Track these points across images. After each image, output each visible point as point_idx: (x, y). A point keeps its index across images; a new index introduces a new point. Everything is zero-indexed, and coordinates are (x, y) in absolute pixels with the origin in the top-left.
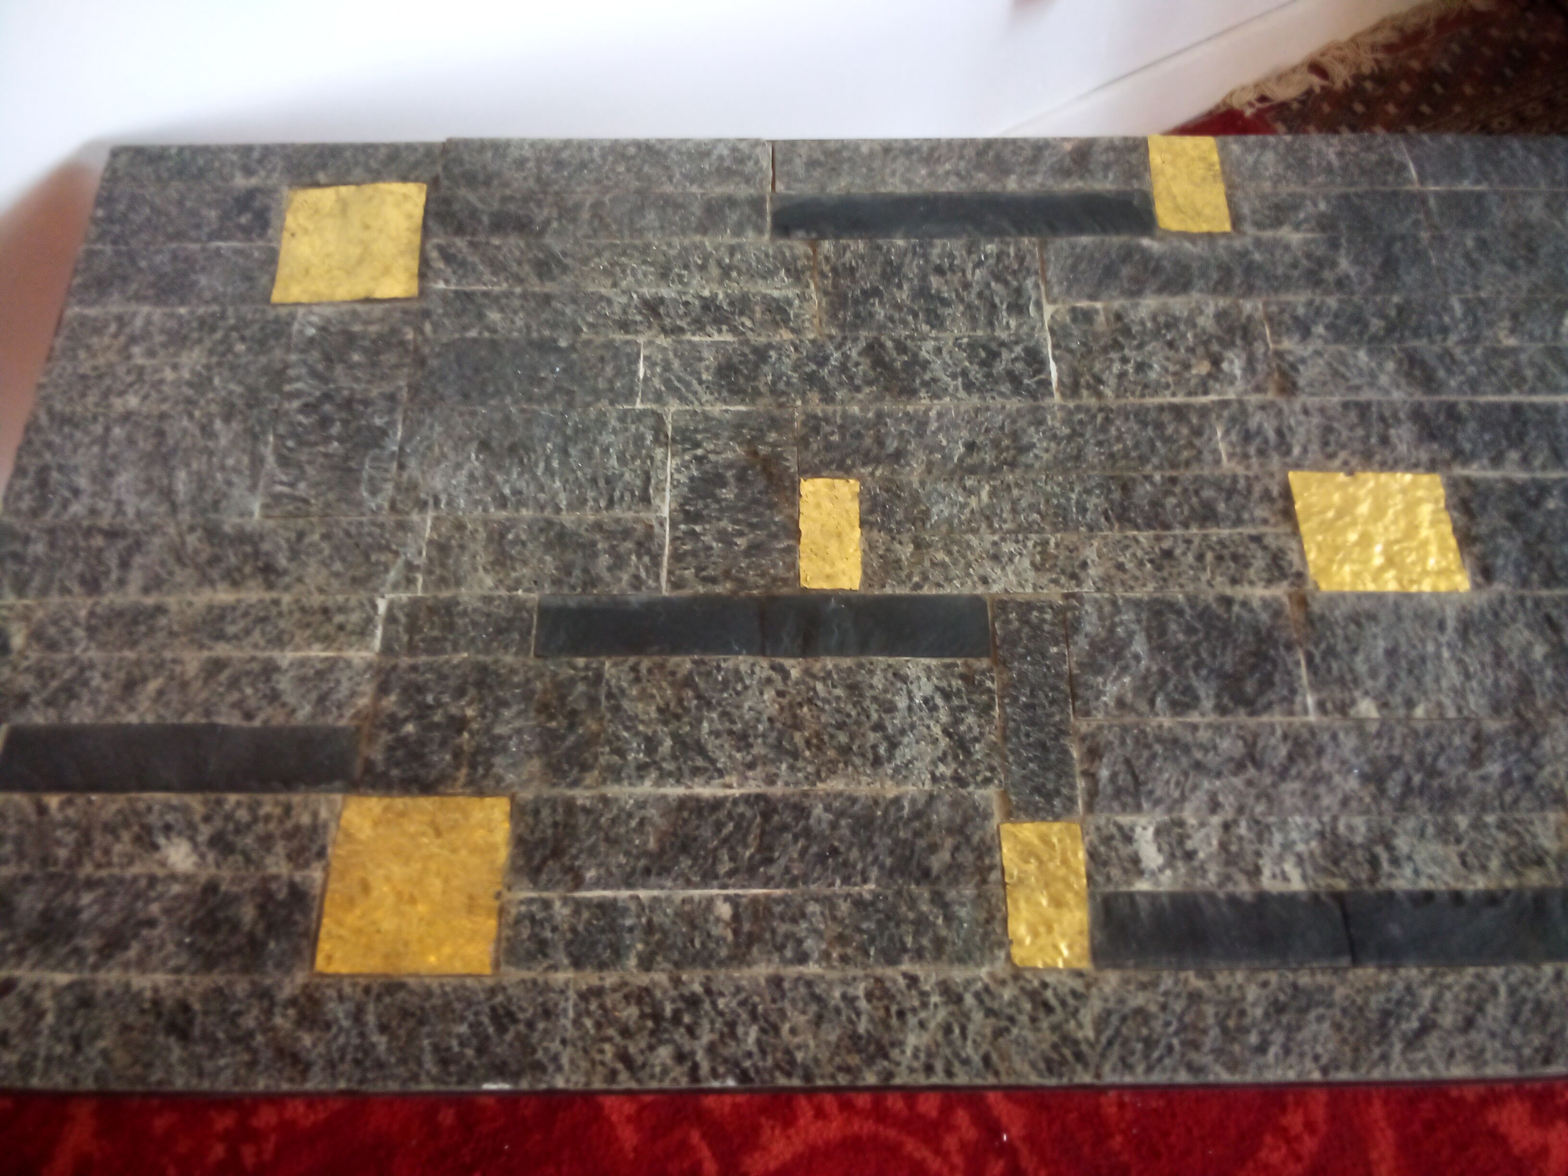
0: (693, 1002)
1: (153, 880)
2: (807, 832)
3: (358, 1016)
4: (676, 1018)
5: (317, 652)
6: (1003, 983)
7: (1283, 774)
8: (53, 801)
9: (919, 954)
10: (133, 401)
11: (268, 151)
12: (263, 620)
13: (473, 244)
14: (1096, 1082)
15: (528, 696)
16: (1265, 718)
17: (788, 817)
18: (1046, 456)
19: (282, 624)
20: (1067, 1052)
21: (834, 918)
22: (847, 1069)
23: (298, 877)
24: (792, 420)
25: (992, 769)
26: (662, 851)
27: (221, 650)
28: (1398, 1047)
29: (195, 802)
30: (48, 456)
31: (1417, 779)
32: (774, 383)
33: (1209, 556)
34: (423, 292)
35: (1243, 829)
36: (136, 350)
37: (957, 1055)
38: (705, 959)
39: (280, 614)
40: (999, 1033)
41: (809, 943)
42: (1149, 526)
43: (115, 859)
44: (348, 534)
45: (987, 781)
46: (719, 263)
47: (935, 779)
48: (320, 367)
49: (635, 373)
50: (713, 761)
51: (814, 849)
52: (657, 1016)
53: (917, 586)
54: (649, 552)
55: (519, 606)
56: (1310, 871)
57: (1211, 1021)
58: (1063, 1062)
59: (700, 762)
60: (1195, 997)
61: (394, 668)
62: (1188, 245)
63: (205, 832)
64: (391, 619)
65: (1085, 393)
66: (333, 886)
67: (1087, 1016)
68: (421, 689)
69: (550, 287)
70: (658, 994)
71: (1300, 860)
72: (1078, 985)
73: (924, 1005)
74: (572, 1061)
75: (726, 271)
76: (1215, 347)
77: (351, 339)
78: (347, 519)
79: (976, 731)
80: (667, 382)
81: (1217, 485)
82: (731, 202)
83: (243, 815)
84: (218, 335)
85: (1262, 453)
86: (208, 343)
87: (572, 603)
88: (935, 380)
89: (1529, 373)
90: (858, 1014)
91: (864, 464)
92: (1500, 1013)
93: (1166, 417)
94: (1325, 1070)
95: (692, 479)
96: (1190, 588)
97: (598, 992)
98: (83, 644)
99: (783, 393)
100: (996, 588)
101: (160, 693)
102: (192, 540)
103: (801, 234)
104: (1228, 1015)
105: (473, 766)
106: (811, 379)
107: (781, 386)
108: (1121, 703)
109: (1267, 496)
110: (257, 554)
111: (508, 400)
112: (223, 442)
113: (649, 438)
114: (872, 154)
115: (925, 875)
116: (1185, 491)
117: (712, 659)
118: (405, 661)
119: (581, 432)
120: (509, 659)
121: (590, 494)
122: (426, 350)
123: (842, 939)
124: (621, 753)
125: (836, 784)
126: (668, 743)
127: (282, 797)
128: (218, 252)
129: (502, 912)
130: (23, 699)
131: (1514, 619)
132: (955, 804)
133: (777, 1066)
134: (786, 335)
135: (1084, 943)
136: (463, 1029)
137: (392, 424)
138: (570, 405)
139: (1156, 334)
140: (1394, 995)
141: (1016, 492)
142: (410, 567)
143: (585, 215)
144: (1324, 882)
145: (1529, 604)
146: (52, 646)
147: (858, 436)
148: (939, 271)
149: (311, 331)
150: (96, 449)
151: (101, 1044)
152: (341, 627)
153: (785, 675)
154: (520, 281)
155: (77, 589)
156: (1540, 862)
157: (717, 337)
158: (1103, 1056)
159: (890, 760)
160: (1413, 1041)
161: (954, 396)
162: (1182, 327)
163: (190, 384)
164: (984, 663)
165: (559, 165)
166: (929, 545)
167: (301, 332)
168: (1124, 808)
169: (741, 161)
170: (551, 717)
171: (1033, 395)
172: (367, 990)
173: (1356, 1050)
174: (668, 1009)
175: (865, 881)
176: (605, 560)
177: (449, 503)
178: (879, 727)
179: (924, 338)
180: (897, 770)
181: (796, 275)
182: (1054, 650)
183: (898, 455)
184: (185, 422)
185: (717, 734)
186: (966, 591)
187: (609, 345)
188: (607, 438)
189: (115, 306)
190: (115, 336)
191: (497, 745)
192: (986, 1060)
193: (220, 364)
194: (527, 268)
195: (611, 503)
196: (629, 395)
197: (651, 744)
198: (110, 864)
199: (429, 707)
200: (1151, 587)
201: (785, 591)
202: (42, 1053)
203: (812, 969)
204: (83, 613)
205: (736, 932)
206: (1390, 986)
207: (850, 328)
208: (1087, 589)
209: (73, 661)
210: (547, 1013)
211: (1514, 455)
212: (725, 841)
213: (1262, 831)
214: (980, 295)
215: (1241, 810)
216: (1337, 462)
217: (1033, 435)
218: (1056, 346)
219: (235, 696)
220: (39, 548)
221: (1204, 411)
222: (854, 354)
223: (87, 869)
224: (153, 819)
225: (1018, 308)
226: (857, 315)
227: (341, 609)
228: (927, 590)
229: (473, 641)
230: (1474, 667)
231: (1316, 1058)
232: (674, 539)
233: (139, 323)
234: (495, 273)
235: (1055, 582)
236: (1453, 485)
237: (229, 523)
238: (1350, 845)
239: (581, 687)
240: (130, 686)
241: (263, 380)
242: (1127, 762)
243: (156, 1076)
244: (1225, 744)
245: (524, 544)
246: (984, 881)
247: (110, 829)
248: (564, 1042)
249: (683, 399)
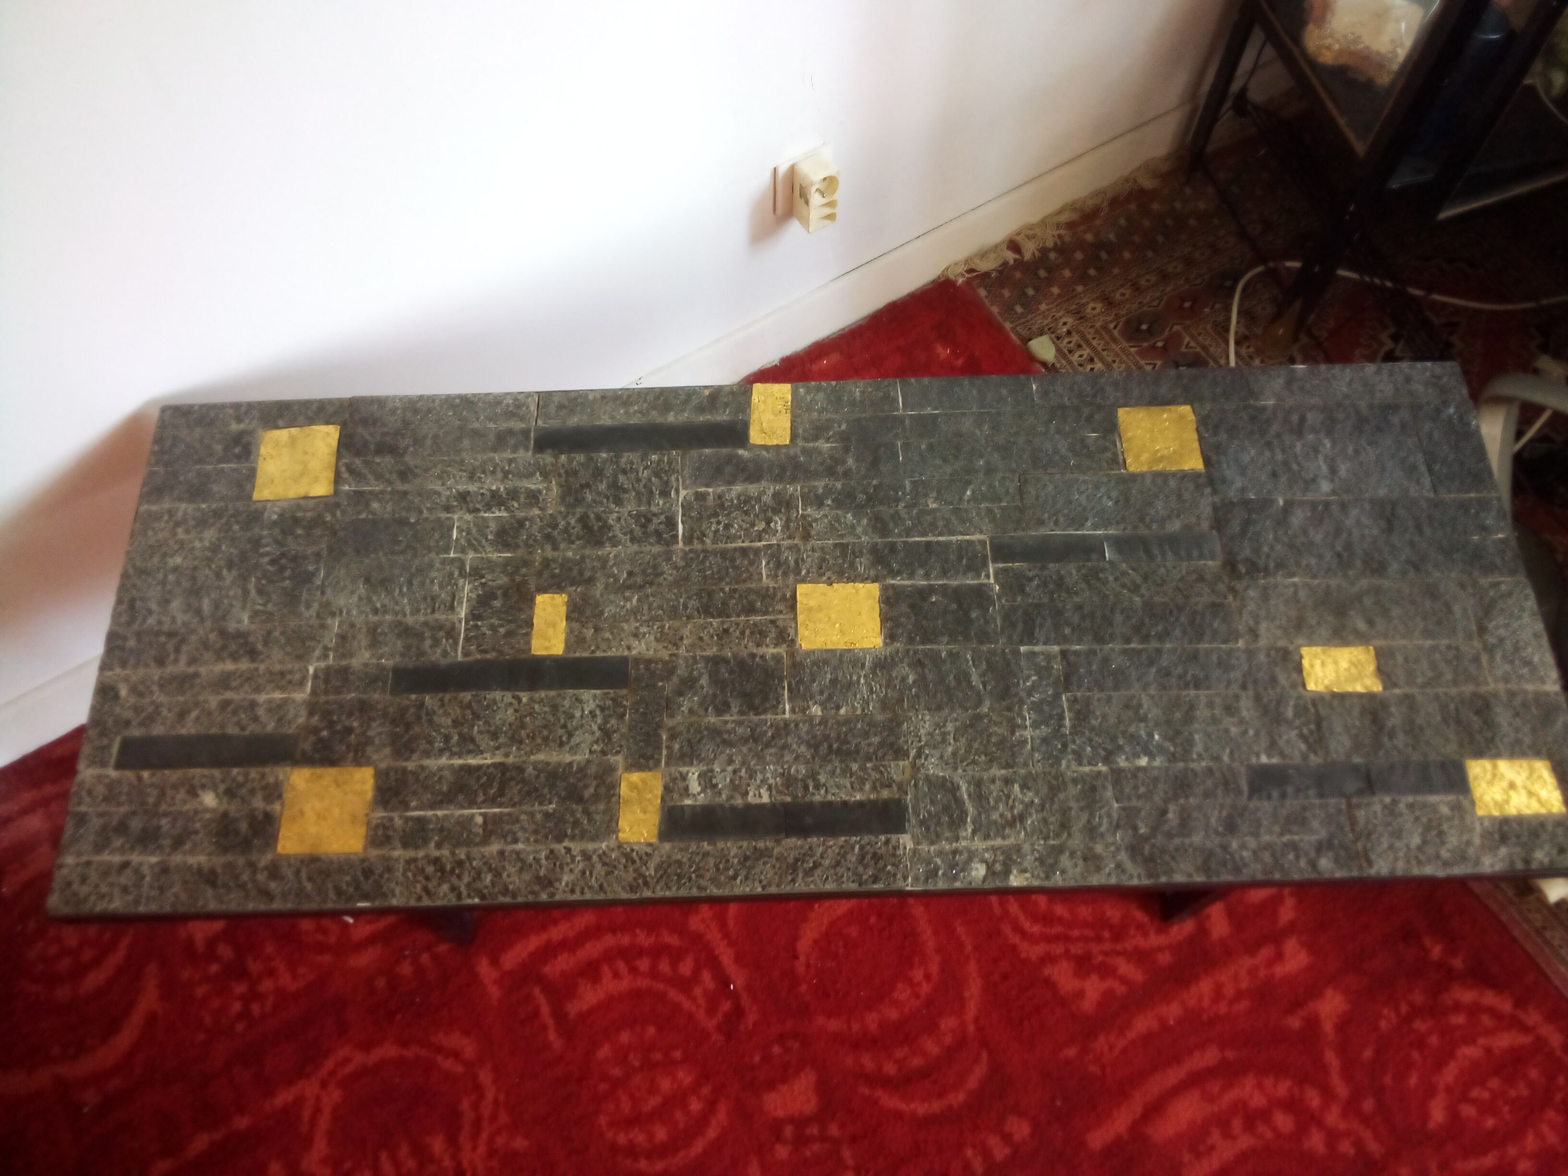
0: (460, 863)
1: (196, 812)
2: (523, 781)
3: (297, 873)
4: (452, 871)
5: (278, 695)
6: (613, 850)
7: (767, 745)
8: (146, 774)
9: (573, 838)
10: (178, 560)
11: (250, 406)
12: (249, 679)
13: (366, 463)
14: (653, 896)
15: (385, 715)
16: (763, 717)
17: (514, 773)
18: (670, 578)
19: (260, 681)
20: (640, 881)
21: (533, 822)
22: (533, 892)
23: (269, 808)
24: (534, 562)
25: (621, 746)
26: (449, 791)
27: (228, 695)
28: (801, 875)
29: (217, 773)
30: (134, 592)
31: (835, 746)
32: (527, 540)
33: (748, 632)
34: (336, 492)
35: (743, 773)
36: (180, 530)
37: (587, 885)
38: (468, 843)
39: (259, 676)
40: (608, 874)
41: (520, 834)
42: (719, 616)
43: (177, 802)
44: (294, 632)
45: (618, 753)
46: (503, 470)
47: (591, 752)
48: (280, 538)
49: (451, 536)
50: (478, 746)
51: (526, 789)
52: (442, 869)
53: (593, 652)
54: (452, 637)
55: (382, 668)
56: (774, 792)
57: (712, 865)
58: (638, 886)
59: (471, 747)
60: (706, 854)
61: (317, 702)
62: (764, 453)
63: (222, 788)
64: (316, 676)
65: (696, 541)
66: (287, 813)
67: (652, 865)
68: (330, 713)
69: (406, 487)
70: (444, 860)
71: (770, 788)
72: (649, 850)
73: (573, 861)
74: (401, 893)
75: (506, 474)
76: (770, 514)
77: (296, 521)
78: (293, 623)
79: (615, 727)
80: (469, 542)
81: (757, 592)
82: (511, 432)
83: (240, 779)
84: (224, 520)
85: (785, 574)
86: (218, 525)
87: (410, 666)
88: (614, 536)
89: (940, 524)
90: (541, 867)
91: (572, 585)
92: (854, 859)
93: (737, 554)
94: (764, 888)
95: (479, 596)
96: (735, 649)
97: (414, 860)
98: (157, 694)
99: (532, 546)
100: (634, 652)
101: (198, 718)
102: (213, 636)
103: (549, 451)
104: (720, 862)
105: (356, 751)
106: (548, 538)
107: (531, 542)
108: (691, 711)
109: (784, 598)
110: (246, 643)
111: (381, 554)
112: (228, 582)
113: (456, 573)
114: (595, 401)
115: (580, 800)
116: (741, 596)
117: (482, 693)
118: (323, 699)
119: (420, 571)
120: (376, 696)
121: (422, 606)
122: (337, 527)
123: (536, 832)
124: (431, 743)
125: (541, 757)
126: (456, 738)
127: (260, 769)
128: (222, 470)
129: (368, 823)
130: (128, 723)
131: (902, 661)
132: (600, 764)
133: (500, 892)
134: (536, 511)
135: (656, 831)
136: (348, 878)
137: (318, 570)
138: (415, 556)
139: (738, 507)
140: (803, 852)
141: (651, 599)
142: (326, 649)
143: (429, 442)
144: (779, 798)
145: (911, 653)
146: (141, 695)
147: (570, 569)
148: (624, 472)
149: (275, 517)
150: (159, 588)
151: (174, 890)
152: (290, 682)
153: (519, 700)
154: (390, 483)
155: (152, 664)
156: (889, 786)
157: (498, 514)
158: (657, 882)
159: (568, 743)
160: (808, 873)
161: (624, 546)
162: (753, 502)
163: (208, 549)
164: (624, 692)
165: (416, 411)
166: (602, 629)
167: (269, 517)
168: (684, 765)
169: (518, 407)
170: (397, 726)
171: (667, 544)
172: (302, 862)
173: (781, 877)
174: (448, 867)
175: (550, 803)
176: (428, 642)
177: (348, 612)
178: (564, 726)
179: (611, 512)
180: (571, 748)
181: (545, 475)
182: (660, 684)
183: (591, 581)
184: (207, 571)
185: (481, 732)
186: (619, 654)
187: (438, 520)
188: (434, 574)
189: (166, 505)
190: (167, 522)
191: (369, 741)
192: (601, 887)
193: (224, 538)
194: (395, 476)
195: (433, 611)
196: (447, 550)
197: (447, 738)
198: (174, 804)
199: (335, 722)
200: (715, 649)
201: (523, 656)
202: (145, 895)
203: (520, 846)
204: (156, 678)
205: (484, 830)
206: (802, 847)
207: (571, 506)
208: (682, 651)
209: (153, 703)
210: (389, 870)
211: (921, 572)
212: (482, 785)
213: (752, 774)
214: (645, 486)
215: (743, 763)
216: (825, 578)
217: (665, 567)
218: (683, 515)
219: (235, 719)
220: (132, 643)
221: (757, 551)
222: (573, 522)
223: (163, 807)
224: (196, 782)
225: (665, 494)
226: (576, 500)
227: (291, 672)
228: (598, 654)
229: (358, 687)
230: (876, 687)
231: (760, 882)
232: (466, 630)
233: (180, 514)
234: (377, 479)
235: (665, 647)
236: (884, 589)
237: (232, 626)
238: (796, 779)
239: (412, 710)
240: (182, 715)
241: (249, 546)
242: (689, 741)
243: (201, 903)
244: (740, 730)
245: (386, 634)
246: (609, 802)
247: (175, 787)
248: (397, 883)
249: (476, 550)
